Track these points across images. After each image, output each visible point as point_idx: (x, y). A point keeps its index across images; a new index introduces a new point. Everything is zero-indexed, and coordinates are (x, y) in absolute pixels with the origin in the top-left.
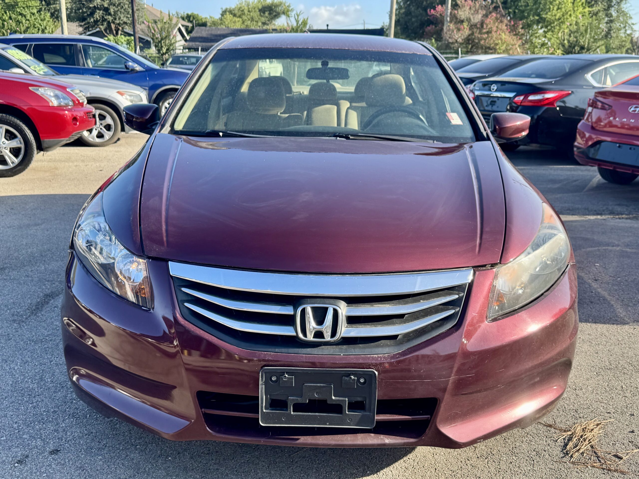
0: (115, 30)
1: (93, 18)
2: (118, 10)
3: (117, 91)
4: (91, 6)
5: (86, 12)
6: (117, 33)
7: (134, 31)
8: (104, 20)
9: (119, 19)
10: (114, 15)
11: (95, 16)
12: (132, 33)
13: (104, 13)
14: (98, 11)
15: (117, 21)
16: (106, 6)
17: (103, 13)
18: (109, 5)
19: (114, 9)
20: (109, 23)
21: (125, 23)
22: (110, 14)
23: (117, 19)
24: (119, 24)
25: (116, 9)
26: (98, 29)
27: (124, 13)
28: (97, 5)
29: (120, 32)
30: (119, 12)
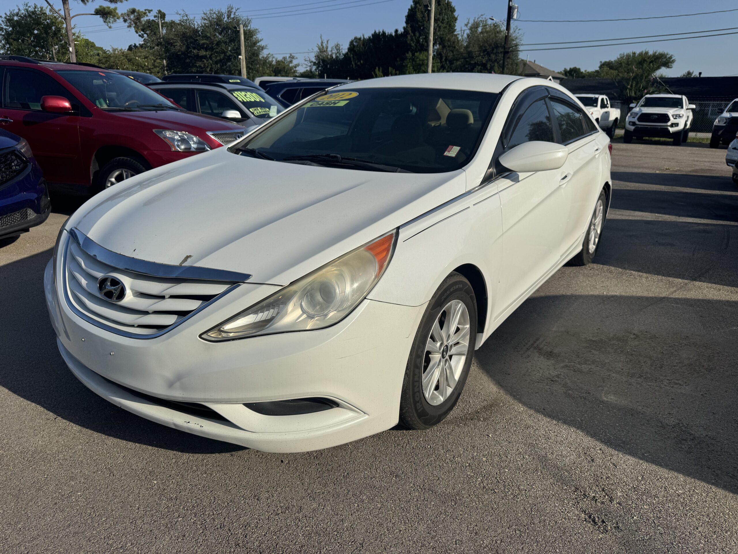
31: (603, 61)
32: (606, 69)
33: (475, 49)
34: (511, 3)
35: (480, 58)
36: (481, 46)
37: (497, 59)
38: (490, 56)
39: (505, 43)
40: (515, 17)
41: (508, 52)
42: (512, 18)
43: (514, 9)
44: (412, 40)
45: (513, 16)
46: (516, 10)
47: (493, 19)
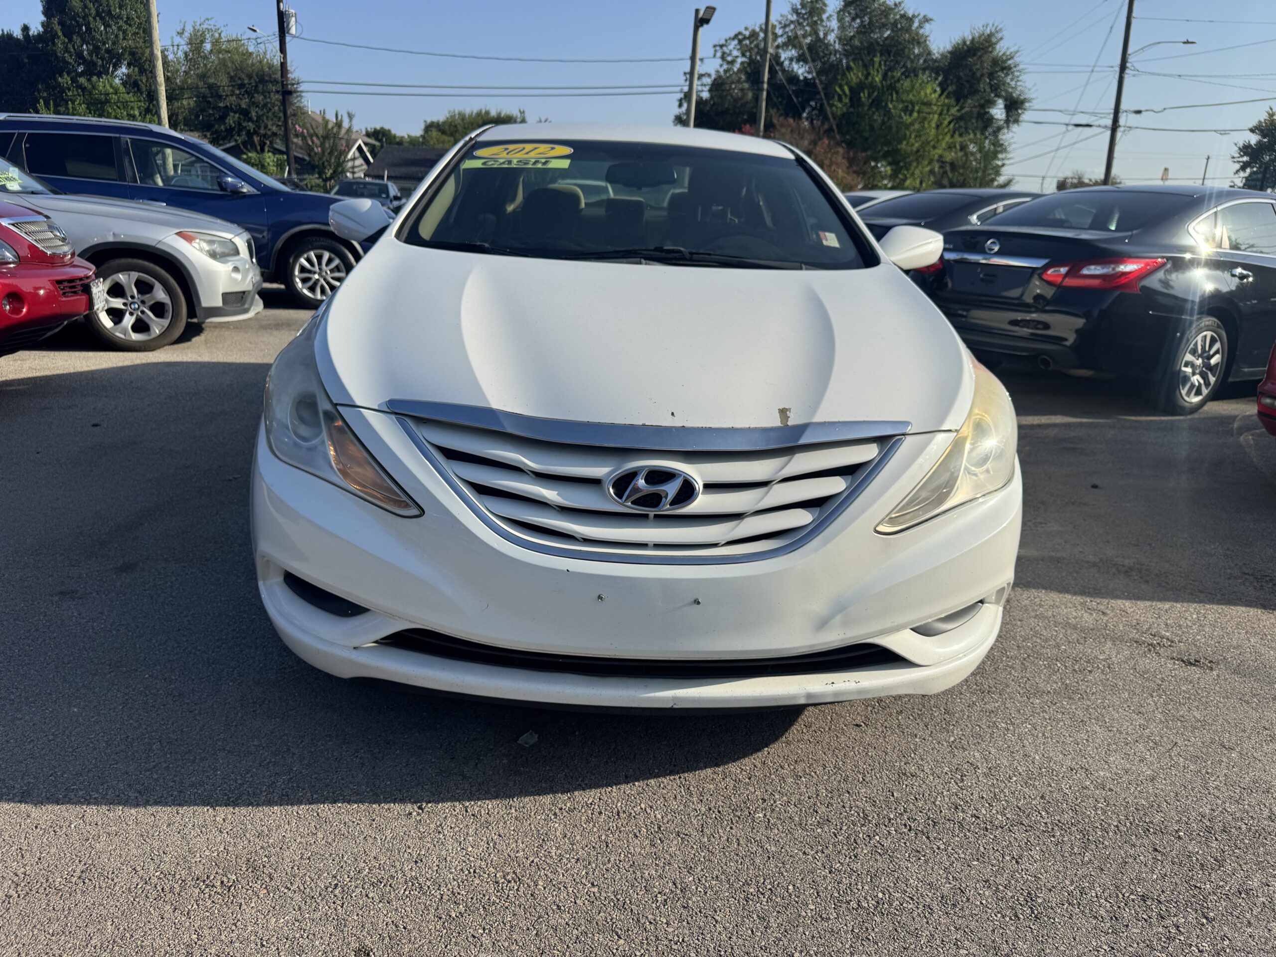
0: (260, 145)
1: (225, 124)
2: (263, 115)
3: (178, 231)
4: (221, 105)
5: (213, 114)
6: (262, 150)
7: (287, 147)
8: (241, 128)
9: (266, 127)
10: (257, 121)
11: (227, 121)
12: (284, 149)
13: (242, 117)
14: (232, 114)
15: (262, 131)
16: (244, 106)
17: (239, 118)
18: (249, 107)
19: (257, 112)
20: (250, 134)
21: (275, 134)
22: (250, 120)
23: (262, 128)
24: (265, 136)
25: (260, 113)
26: (233, 144)
27: (272, 120)
28: (231, 105)
29: (266, 149)
30: (265, 118)
31: (429, 121)
32: (434, 133)
33: (223, 81)
34: (281, 5)
35: (234, 98)
36: (232, 77)
37: (268, 103)
38: (253, 97)
39: (282, 76)
40: (293, 31)
41: (290, 93)
42: (288, 33)
43: (289, 16)
44: (66, 50)
45: (289, 30)
46: (293, 19)
47: (255, 31)
